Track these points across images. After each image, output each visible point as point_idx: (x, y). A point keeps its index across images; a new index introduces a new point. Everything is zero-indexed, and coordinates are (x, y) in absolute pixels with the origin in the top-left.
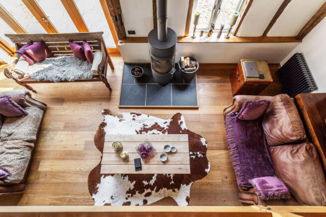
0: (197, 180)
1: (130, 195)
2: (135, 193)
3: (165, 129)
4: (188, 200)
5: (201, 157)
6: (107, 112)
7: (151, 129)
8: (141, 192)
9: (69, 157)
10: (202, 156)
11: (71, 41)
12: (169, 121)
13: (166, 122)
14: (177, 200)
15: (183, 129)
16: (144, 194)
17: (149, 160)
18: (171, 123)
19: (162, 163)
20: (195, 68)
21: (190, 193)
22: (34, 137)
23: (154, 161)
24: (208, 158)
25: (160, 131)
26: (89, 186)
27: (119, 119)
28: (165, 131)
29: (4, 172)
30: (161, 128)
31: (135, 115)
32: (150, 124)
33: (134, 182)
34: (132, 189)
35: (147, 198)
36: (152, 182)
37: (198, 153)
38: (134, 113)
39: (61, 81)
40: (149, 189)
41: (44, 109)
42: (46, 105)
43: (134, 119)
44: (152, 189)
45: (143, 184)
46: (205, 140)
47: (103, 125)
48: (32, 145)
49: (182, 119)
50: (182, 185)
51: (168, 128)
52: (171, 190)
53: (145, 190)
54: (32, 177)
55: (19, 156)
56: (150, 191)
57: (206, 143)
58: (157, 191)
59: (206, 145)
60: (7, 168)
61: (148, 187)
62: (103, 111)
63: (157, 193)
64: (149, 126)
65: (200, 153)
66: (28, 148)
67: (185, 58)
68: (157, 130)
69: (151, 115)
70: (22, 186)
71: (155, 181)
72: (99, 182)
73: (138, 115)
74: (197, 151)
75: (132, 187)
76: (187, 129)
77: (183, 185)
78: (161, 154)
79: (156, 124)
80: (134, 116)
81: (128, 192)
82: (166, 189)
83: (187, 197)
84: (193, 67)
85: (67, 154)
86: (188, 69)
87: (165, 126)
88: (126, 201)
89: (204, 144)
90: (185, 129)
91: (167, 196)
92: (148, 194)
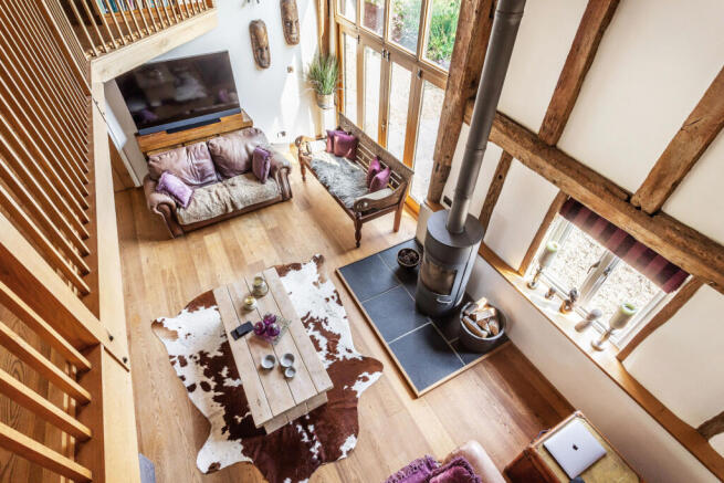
0: (260, 469)
1: (199, 358)
2: (202, 365)
3: (337, 356)
4: (214, 468)
5: (312, 454)
6: (319, 261)
7: (325, 333)
8: (207, 373)
9: (232, 255)
10: (315, 457)
11: (379, 158)
12: (357, 355)
13: (350, 351)
14: (208, 446)
15: (354, 388)
16: (205, 379)
17: (257, 343)
18: (354, 360)
19: (258, 365)
20: (485, 333)
21: (228, 468)
22: (241, 206)
23: (258, 352)
24: (317, 472)
25: (329, 349)
26: (198, 298)
27: (316, 280)
28: (332, 358)
29: (186, 202)
30: (335, 347)
31: (336, 298)
32: (332, 327)
33: (220, 354)
34: (209, 356)
35: (199, 388)
36: (229, 382)
37: (318, 444)
38: (338, 295)
39: (324, 185)
40: (215, 384)
41: (285, 198)
42: (291, 196)
43: (328, 300)
44: (216, 390)
45: (221, 370)
46: (353, 446)
47: (297, 267)
48: (231, 210)
49: (374, 377)
50: (240, 440)
51: (341, 359)
52: (224, 424)
53: (212, 378)
54: (194, 237)
55: (210, 205)
56: (212, 387)
57: (348, 453)
58: (216, 399)
59: (344, 455)
60: (192, 203)
61: (220, 380)
62: (317, 256)
63: (211, 400)
64: (327, 328)
65: (318, 449)
66: (223, 207)
67: (489, 306)
68: (328, 344)
69: (350, 321)
70: (179, 232)
71: (232, 387)
72: (207, 307)
73: (339, 302)
74: (321, 441)
75: (211, 356)
76: (358, 395)
77: (242, 443)
78: (273, 354)
79: (339, 336)
80: (333, 297)
81: (201, 353)
82: (224, 413)
83: (219, 464)
84: (482, 329)
85: (235, 251)
86: (471, 322)
87: (341, 354)
88: (187, 357)
89: (344, 448)
90: (356, 392)
91: (211, 421)
92: (206, 387)
